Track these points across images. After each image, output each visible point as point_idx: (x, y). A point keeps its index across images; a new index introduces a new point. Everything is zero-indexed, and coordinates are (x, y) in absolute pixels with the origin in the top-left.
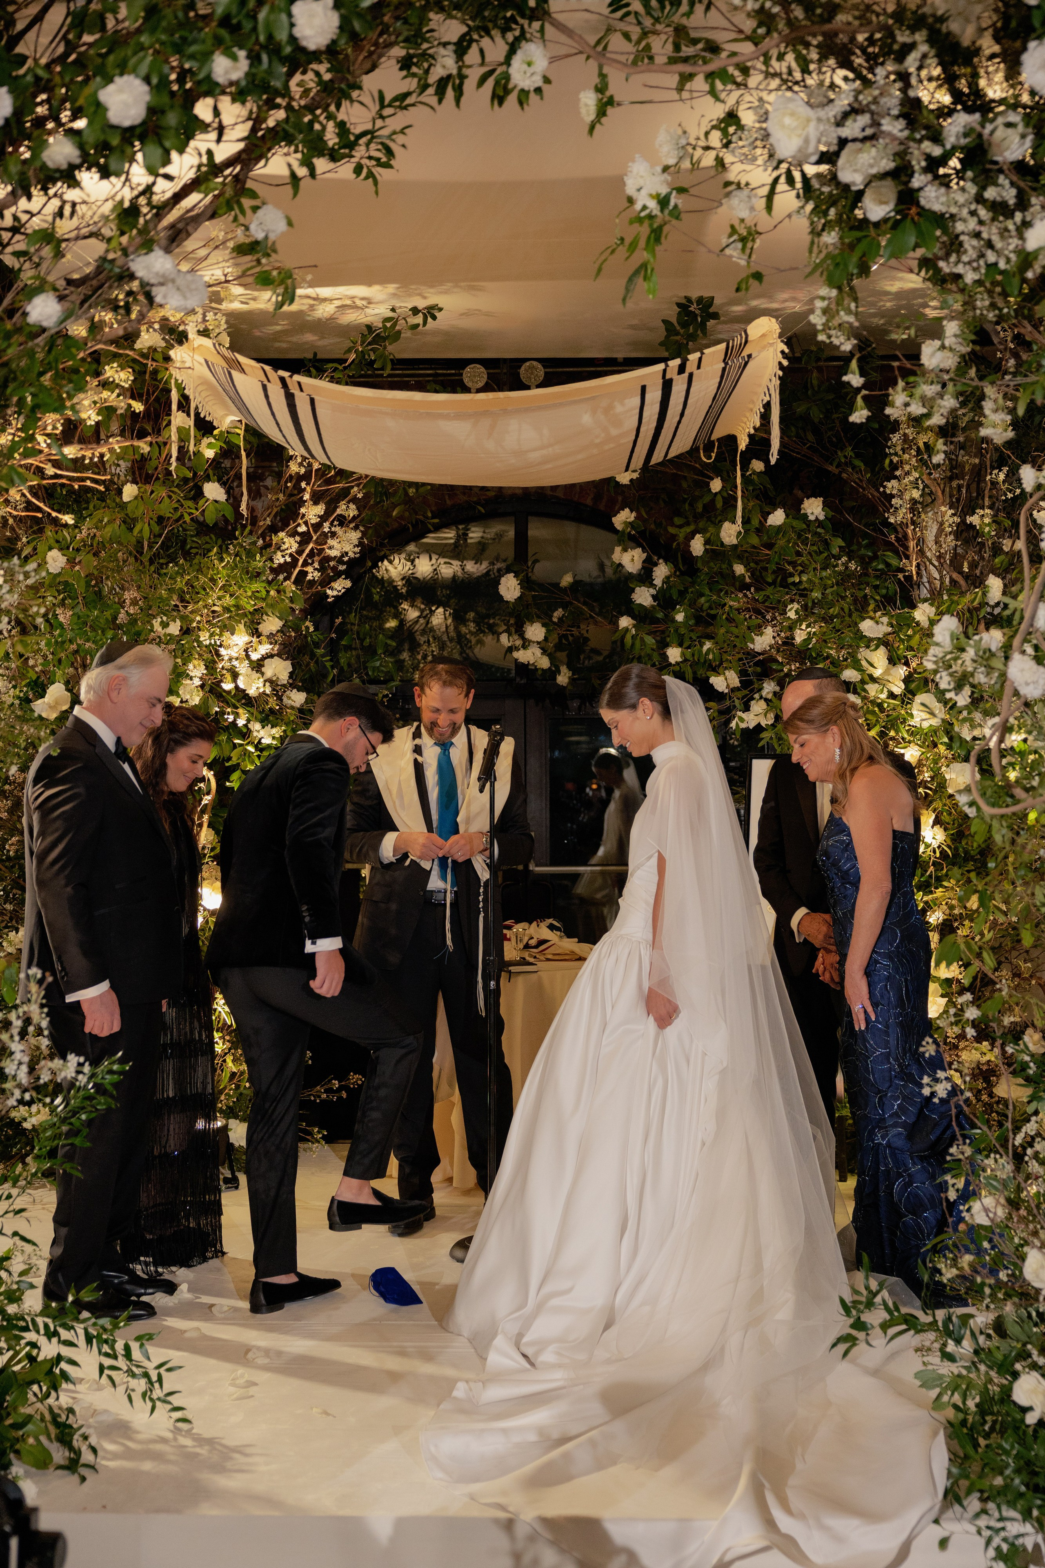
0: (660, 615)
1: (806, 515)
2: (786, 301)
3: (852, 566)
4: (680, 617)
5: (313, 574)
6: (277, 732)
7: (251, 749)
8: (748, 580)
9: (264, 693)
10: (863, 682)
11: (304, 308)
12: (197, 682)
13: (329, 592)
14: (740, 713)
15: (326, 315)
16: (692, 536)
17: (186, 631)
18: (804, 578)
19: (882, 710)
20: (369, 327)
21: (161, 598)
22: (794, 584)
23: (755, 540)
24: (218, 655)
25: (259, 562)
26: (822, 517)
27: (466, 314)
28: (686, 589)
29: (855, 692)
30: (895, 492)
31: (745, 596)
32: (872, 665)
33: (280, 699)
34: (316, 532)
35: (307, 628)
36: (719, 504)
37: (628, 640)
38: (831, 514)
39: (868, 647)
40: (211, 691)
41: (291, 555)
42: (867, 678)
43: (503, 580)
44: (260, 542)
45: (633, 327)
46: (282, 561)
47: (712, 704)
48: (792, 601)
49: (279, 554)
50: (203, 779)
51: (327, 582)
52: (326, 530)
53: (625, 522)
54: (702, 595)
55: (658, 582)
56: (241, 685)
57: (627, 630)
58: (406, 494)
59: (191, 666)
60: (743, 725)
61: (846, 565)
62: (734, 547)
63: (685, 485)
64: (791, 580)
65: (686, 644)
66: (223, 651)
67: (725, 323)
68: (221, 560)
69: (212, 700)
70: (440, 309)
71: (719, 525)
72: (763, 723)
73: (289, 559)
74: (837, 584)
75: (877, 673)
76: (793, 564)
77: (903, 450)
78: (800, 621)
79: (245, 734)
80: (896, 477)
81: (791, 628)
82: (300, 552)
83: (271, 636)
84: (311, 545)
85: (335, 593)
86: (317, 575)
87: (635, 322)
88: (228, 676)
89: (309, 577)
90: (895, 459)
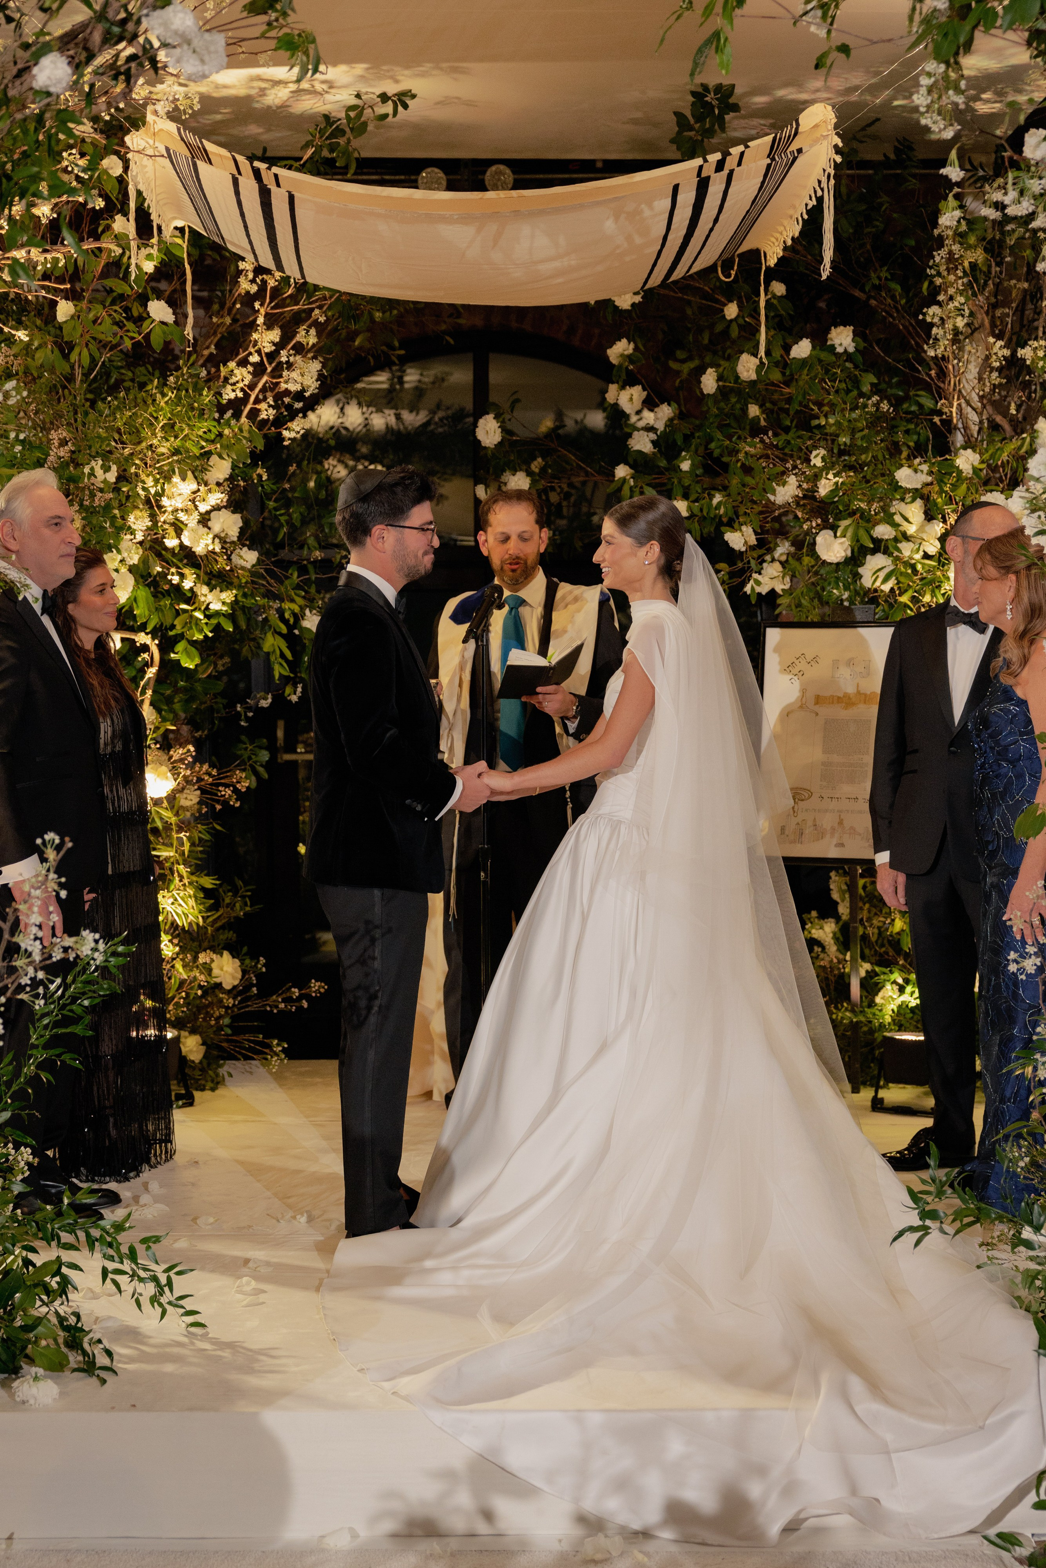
0: (663, 463)
1: (833, 347)
2: (818, 90)
3: (885, 406)
4: (685, 466)
5: (267, 412)
6: (228, 596)
7: (199, 615)
8: (763, 423)
9: (213, 552)
10: (896, 540)
11: (253, 92)
12: (140, 537)
13: (286, 434)
14: (755, 576)
15: (278, 102)
16: (701, 370)
17: (123, 477)
18: (831, 421)
19: (915, 571)
20: (326, 117)
21: (99, 437)
22: (819, 427)
23: (776, 376)
24: (160, 507)
25: (207, 397)
26: (851, 349)
27: (442, 103)
28: (692, 435)
29: (886, 552)
30: (936, 320)
31: (762, 441)
32: (907, 520)
33: (229, 559)
34: (270, 364)
35: (260, 476)
36: (735, 332)
37: (626, 491)
38: (862, 345)
39: (903, 499)
40: (151, 548)
41: (242, 390)
42: (900, 536)
43: (481, 422)
44: (204, 373)
45: (635, 122)
46: (232, 396)
47: (722, 566)
48: (816, 447)
49: (229, 387)
50: (145, 648)
51: (280, 422)
52: (284, 359)
53: (622, 355)
54: (711, 440)
55: (660, 426)
56: (187, 542)
57: (624, 480)
58: (372, 319)
59: (131, 518)
60: (758, 589)
61: (877, 405)
62: (753, 383)
63: (689, 312)
64: (815, 422)
65: (693, 497)
66: (165, 501)
67: (744, 117)
68: (164, 395)
69: (152, 558)
70: (414, 96)
71: (733, 359)
72: (779, 588)
73: (240, 395)
74: (868, 427)
75: (911, 530)
76: (820, 405)
77: (948, 269)
78: (826, 468)
79: (191, 598)
80: (939, 304)
81: (816, 477)
82: (252, 387)
83: (218, 484)
84: (265, 378)
85: (293, 435)
86: (272, 412)
87: (638, 115)
88: (171, 531)
89: (263, 416)
90: (938, 281)
